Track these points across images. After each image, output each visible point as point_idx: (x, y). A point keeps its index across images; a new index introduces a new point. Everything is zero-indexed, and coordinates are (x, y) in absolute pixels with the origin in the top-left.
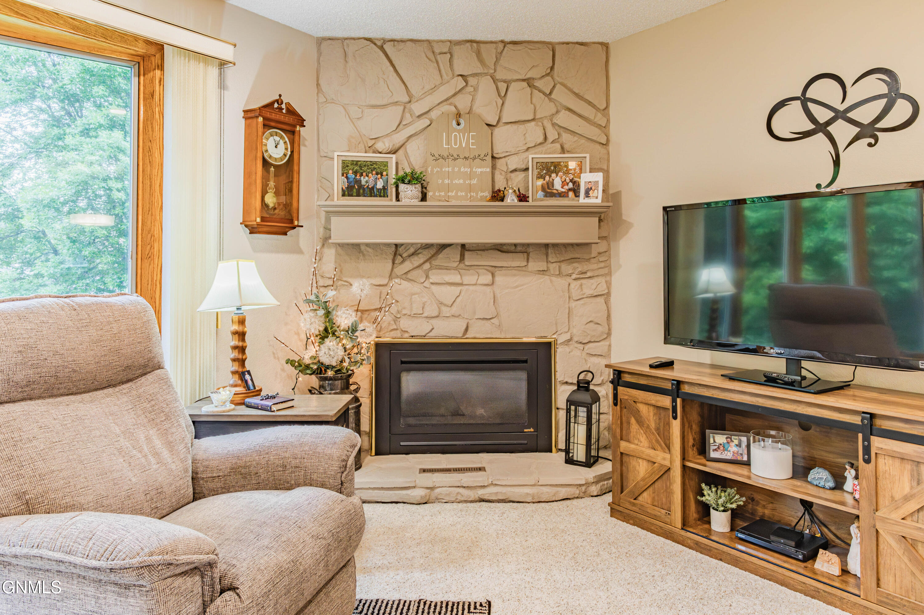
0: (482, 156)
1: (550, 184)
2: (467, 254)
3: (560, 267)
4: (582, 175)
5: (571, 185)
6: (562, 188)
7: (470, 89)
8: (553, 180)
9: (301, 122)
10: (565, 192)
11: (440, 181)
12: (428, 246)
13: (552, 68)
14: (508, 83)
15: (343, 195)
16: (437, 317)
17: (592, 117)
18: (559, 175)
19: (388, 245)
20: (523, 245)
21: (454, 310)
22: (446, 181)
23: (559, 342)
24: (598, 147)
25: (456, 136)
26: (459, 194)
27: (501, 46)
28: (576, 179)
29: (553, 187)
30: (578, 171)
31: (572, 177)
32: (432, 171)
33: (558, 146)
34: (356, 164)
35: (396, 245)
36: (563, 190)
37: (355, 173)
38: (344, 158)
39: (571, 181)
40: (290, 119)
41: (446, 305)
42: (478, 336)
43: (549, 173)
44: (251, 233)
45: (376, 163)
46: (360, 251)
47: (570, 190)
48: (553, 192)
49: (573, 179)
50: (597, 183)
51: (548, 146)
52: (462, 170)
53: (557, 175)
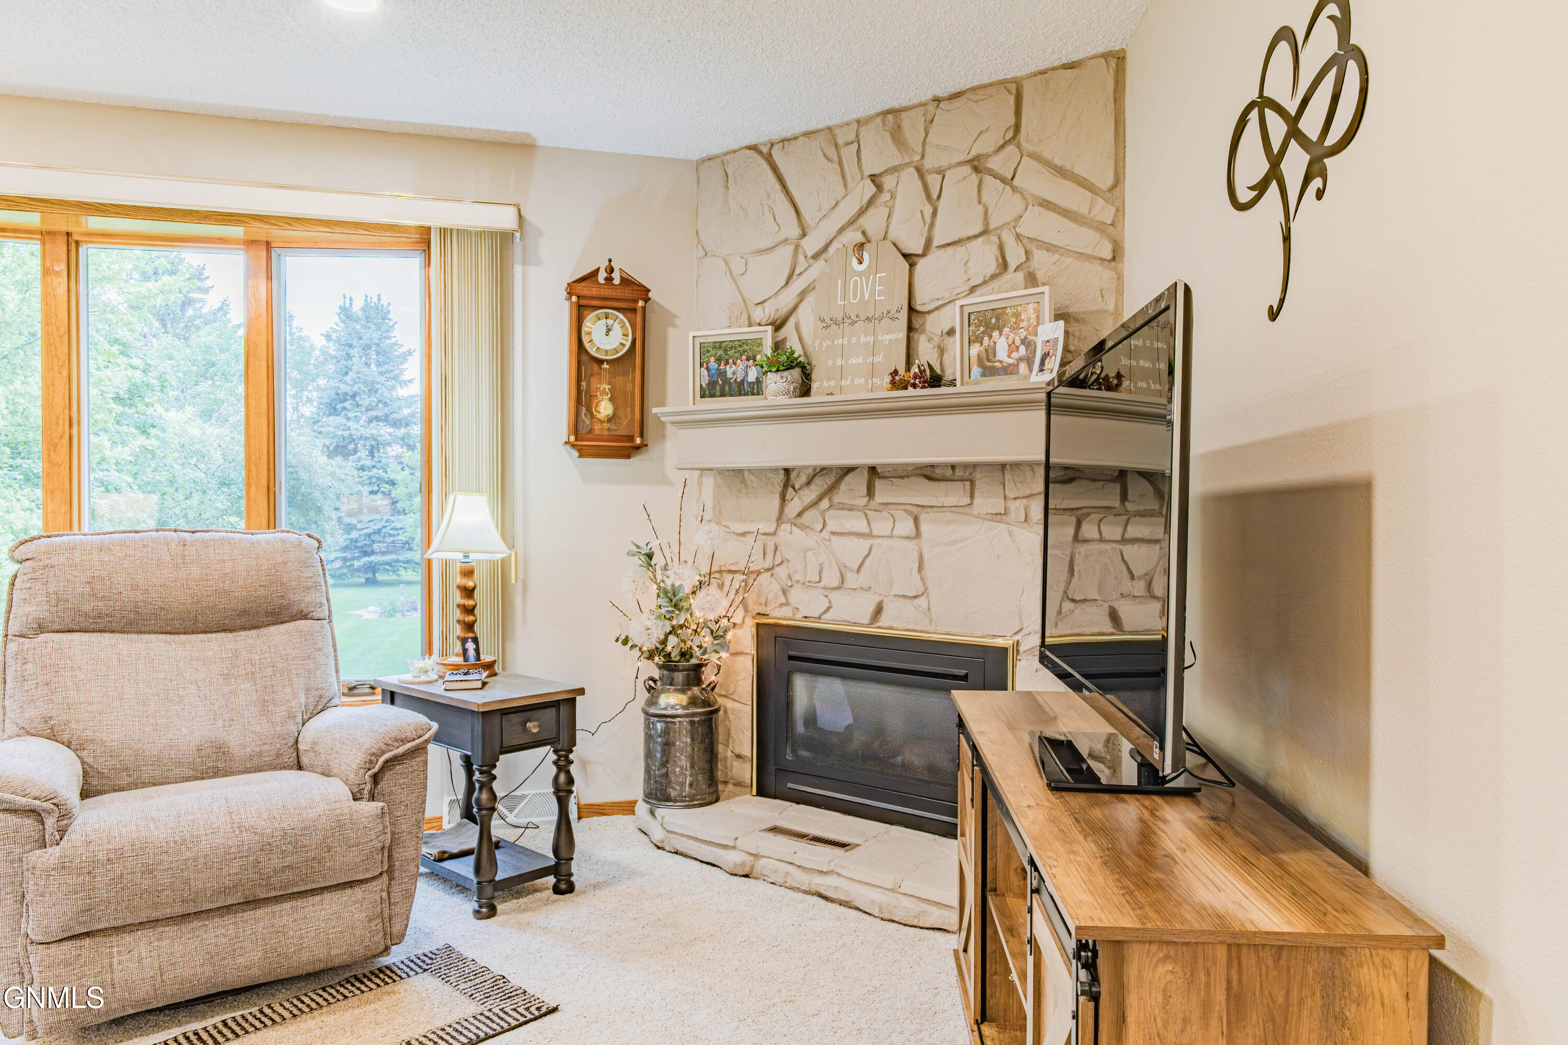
0: (893, 312)
1: (990, 350)
2: (879, 484)
3: (1026, 508)
4: (1040, 328)
5: (1022, 350)
6: (1009, 356)
7: (885, 196)
8: (995, 343)
9: (644, 292)
10: (1013, 364)
11: (830, 363)
12: (823, 471)
13: (1017, 127)
14: (942, 172)
15: (702, 396)
16: (839, 588)
17: (1084, 210)
18: (1004, 333)
19: (775, 470)
20: (965, 466)
21: (863, 579)
22: (839, 362)
23: (1022, 649)
24: (1097, 267)
25: (856, 281)
26: (857, 381)
27: (932, 107)
28: (1030, 338)
29: (995, 356)
30: (1033, 321)
31: (1025, 333)
32: (821, 346)
33: (1020, 276)
34: (720, 347)
35: (787, 471)
36: (1011, 361)
37: (719, 360)
38: (702, 340)
39: (1023, 342)
40: (627, 293)
41: (851, 570)
42: (895, 625)
43: (989, 329)
44: (581, 456)
45: (745, 342)
46: (743, 481)
47: (1020, 360)
48: (995, 366)
49: (1026, 338)
50: (1056, 341)
51: (1008, 277)
52: (862, 340)
53: (1001, 335)
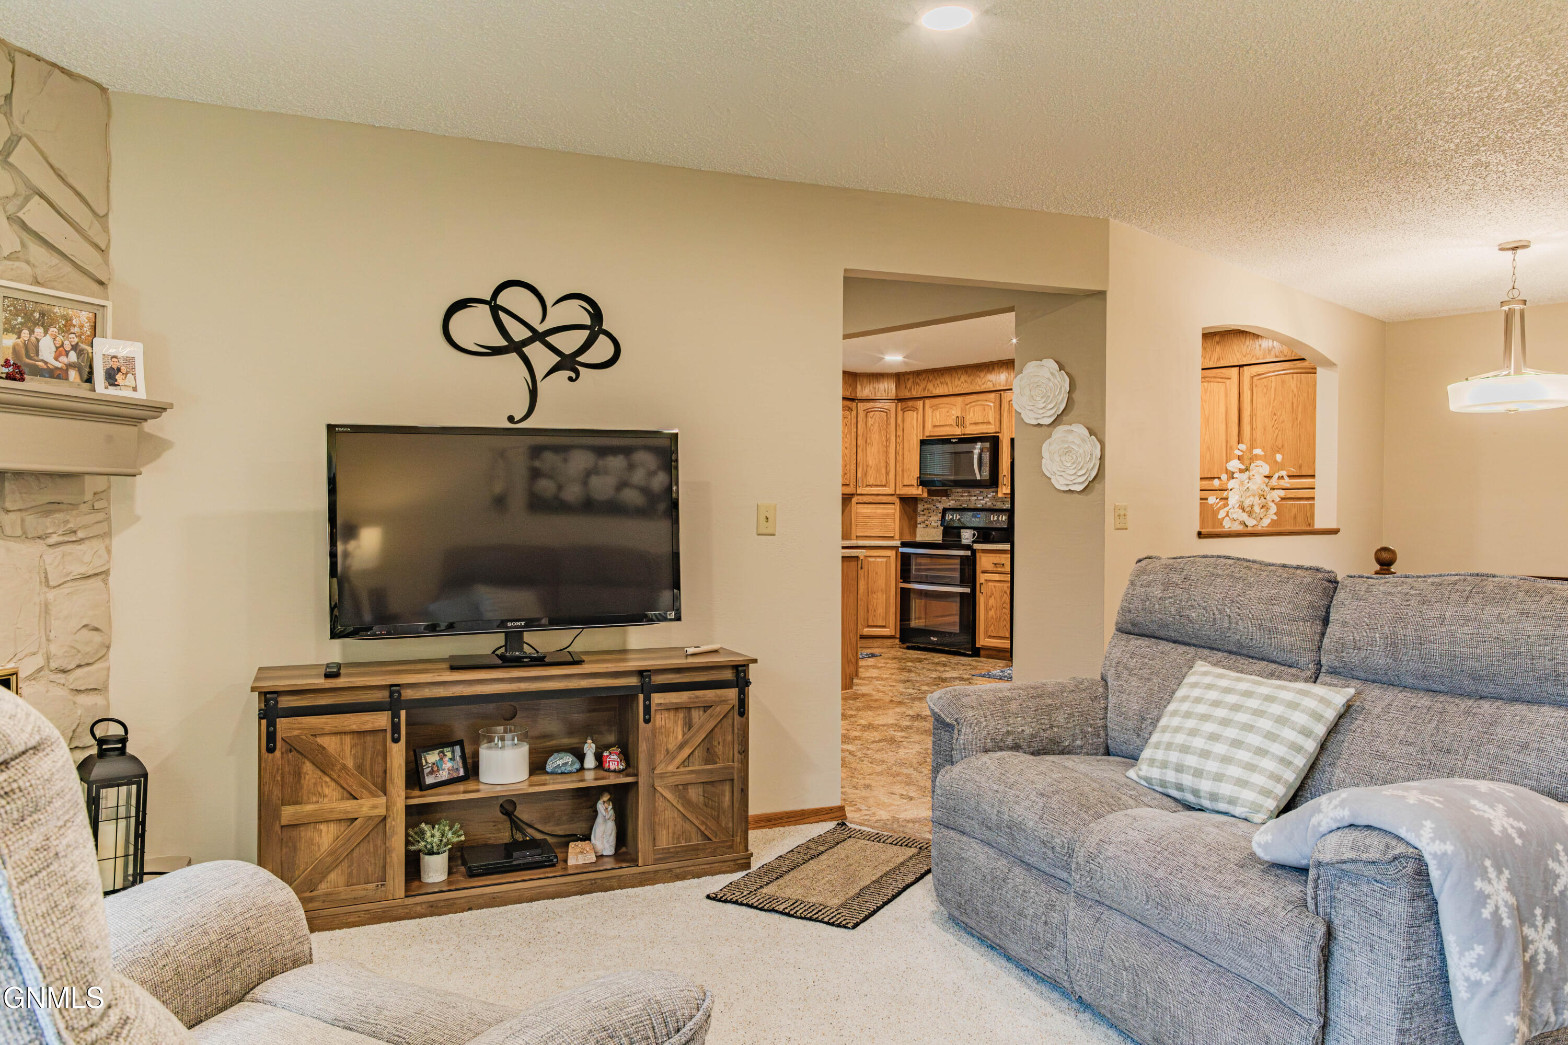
1: (31, 347)
3: (23, 521)
4: (97, 340)
5: (73, 357)
6: (56, 359)
8: (38, 340)
10: (61, 369)
13: (9, 99)
17: (86, 225)
18: (50, 332)
23: (22, 675)
24: (92, 287)
28: (83, 346)
29: (37, 354)
30: (87, 330)
31: (76, 340)
33: (27, 268)
36: (59, 365)
39: (75, 347)
43: (31, 323)
47: (70, 366)
48: (37, 366)
49: (77, 344)
50: (130, 361)
51: (3, 263)
53: (46, 332)
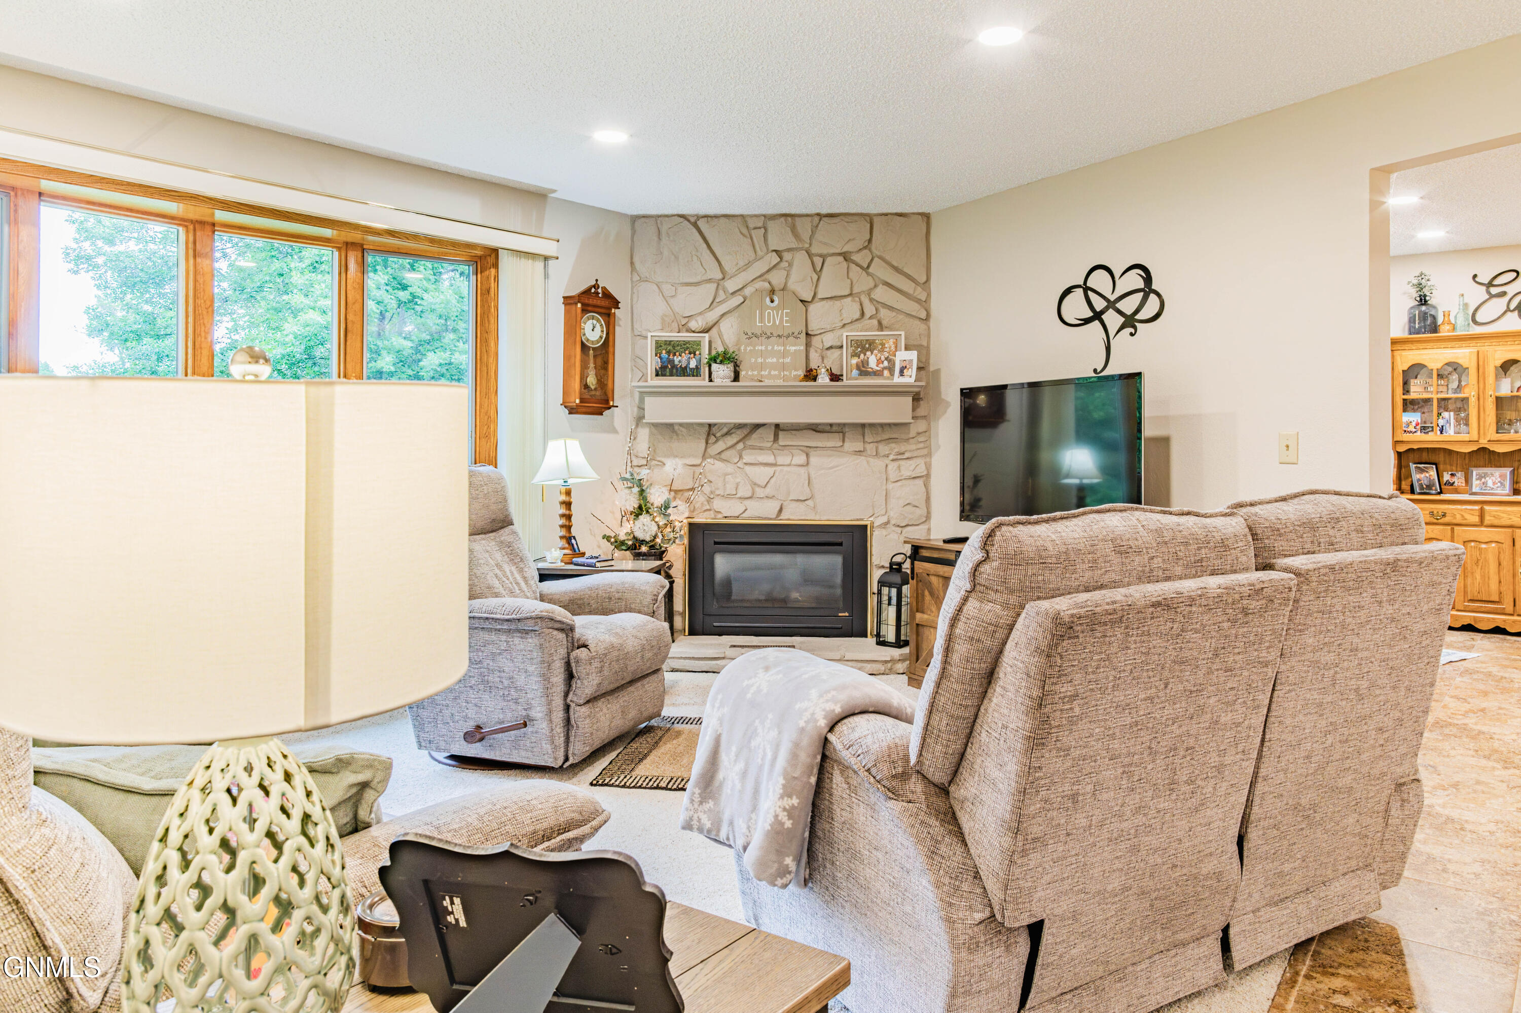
0: (796, 334)
1: (865, 362)
2: (781, 434)
3: (877, 448)
4: (897, 353)
5: (886, 363)
6: (877, 366)
7: (784, 264)
8: (868, 358)
9: (616, 304)
10: (880, 371)
11: (753, 360)
12: (740, 426)
13: (870, 241)
14: (824, 257)
15: (657, 375)
16: (750, 498)
17: (911, 292)
18: (874, 353)
19: (701, 425)
20: (839, 425)
21: (768, 491)
22: (760, 360)
23: (875, 525)
24: (917, 322)
25: (769, 313)
26: (773, 373)
27: (816, 219)
28: (891, 357)
29: (868, 365)
30: (893, 348)
31: (887, 355)
32: (745, 349)
33: (875, 322)
34: (669, 344)
35: (710, 425)
36: (878, 369)
37: (669, 353)
38: (657, 339)
39: (886, 359)
40: (605, 303)
41: (759, 486)
42: (791, 517)
43: (864, 350)
44: (570, 413)
45: (688, 342)
46: (674, 431)
47: (885, 368)
48: (868, 371)
49: (888, 357)
51: (866, 322)
52: (776, 348)
53: (872, 354)
